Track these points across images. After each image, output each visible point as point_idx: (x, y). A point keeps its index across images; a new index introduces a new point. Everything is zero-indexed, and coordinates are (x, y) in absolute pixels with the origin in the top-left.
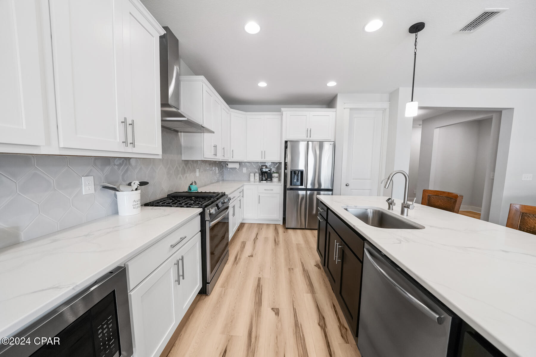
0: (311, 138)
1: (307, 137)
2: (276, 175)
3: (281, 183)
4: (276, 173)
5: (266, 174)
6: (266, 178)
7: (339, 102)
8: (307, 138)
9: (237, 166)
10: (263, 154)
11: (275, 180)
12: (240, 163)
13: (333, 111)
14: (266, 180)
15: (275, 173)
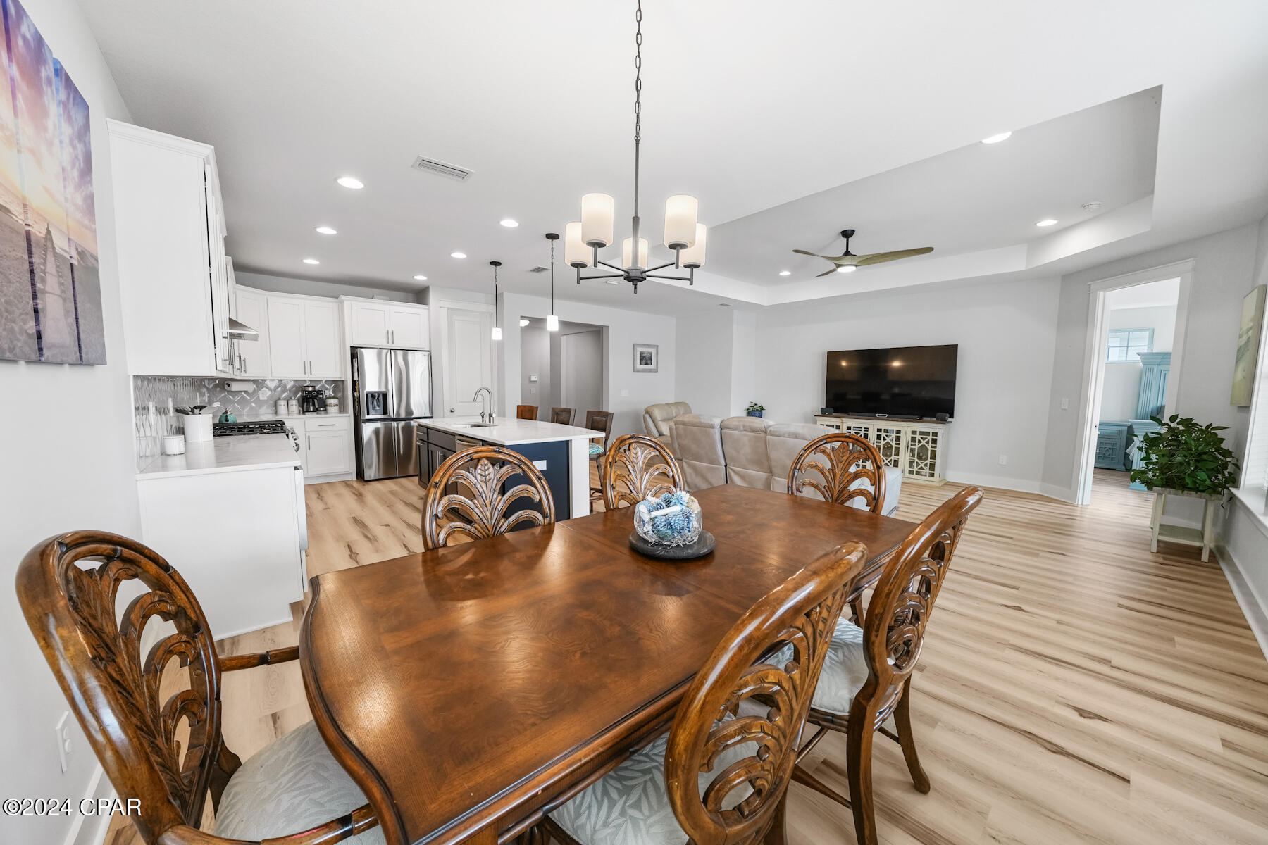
0: (394, 345)
1: (388, 342)
2: (334, 401)
3: (347, 412)
4: (334, 398)
5: (316, 401)
6: (317, 407)
7: (432, 296)
8: (389, 345)
9: (250, 387)
10: (307, 366)
11: (333, 410)
12: (255, 381)
13: (425, 309)
14: (316, 410)
15: (330, 398)
